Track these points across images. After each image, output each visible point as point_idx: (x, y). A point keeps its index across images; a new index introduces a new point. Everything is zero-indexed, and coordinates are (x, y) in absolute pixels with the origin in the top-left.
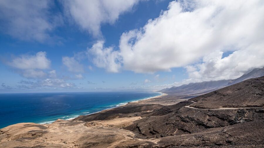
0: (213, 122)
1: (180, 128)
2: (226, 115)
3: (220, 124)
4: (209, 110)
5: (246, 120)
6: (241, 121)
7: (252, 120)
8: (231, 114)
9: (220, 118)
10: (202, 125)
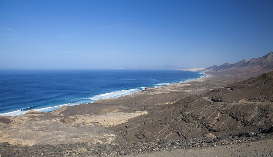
0: (222, 123)
9: (233, 117)
10: (207, 127)
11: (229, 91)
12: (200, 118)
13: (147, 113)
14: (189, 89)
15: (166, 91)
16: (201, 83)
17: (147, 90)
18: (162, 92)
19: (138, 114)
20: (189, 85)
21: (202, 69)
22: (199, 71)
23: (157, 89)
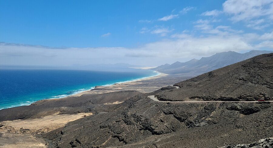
0: (165, 124)
1: (116, 134)
2: (186, 114)
3: (173, 128)
4: (168, 103)
5: (209, 122)
6: (202, 124)
7: (217, 121)
8: (193, 111)
9: (176, 118)
10: (149, 130)
11: (177, 89)
12: (143, 119)
13: (91, 114)
14: (140, 87)
15: (117, 90)
16: (152, 81)
17: (97, 89)
18: (113, 90)
19: (80, 116)
20: (141, 83)
21: (154, 67)
22: (151, 69)
23: (107, 88)
